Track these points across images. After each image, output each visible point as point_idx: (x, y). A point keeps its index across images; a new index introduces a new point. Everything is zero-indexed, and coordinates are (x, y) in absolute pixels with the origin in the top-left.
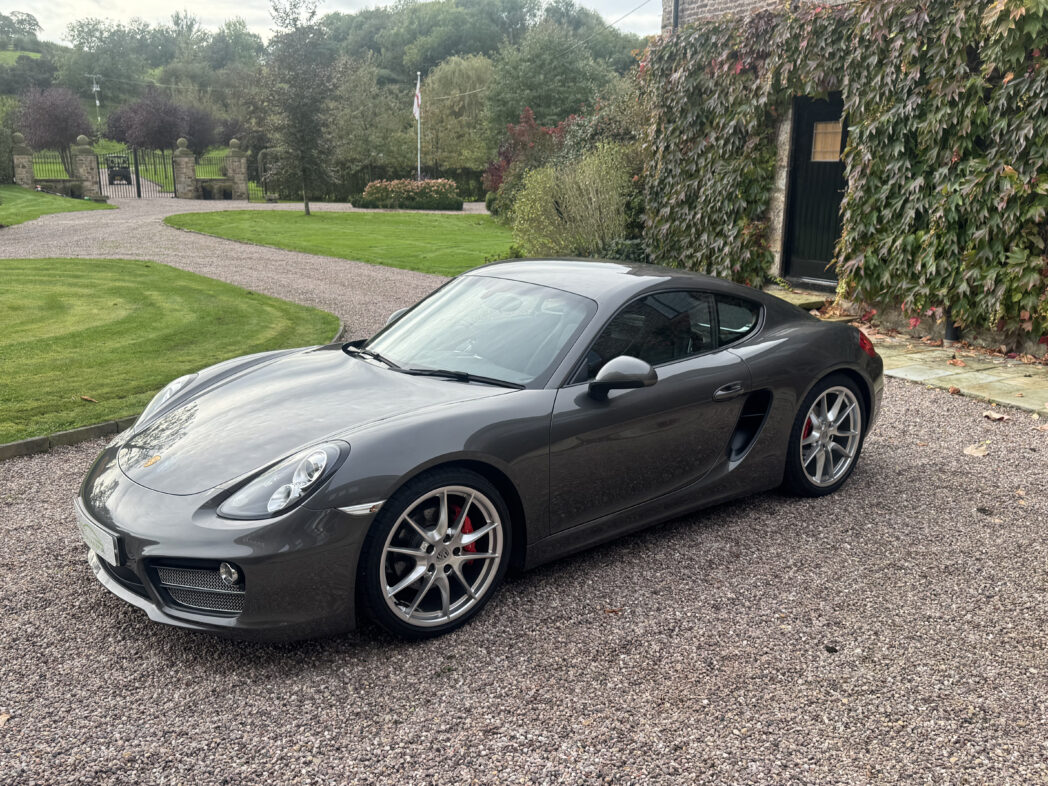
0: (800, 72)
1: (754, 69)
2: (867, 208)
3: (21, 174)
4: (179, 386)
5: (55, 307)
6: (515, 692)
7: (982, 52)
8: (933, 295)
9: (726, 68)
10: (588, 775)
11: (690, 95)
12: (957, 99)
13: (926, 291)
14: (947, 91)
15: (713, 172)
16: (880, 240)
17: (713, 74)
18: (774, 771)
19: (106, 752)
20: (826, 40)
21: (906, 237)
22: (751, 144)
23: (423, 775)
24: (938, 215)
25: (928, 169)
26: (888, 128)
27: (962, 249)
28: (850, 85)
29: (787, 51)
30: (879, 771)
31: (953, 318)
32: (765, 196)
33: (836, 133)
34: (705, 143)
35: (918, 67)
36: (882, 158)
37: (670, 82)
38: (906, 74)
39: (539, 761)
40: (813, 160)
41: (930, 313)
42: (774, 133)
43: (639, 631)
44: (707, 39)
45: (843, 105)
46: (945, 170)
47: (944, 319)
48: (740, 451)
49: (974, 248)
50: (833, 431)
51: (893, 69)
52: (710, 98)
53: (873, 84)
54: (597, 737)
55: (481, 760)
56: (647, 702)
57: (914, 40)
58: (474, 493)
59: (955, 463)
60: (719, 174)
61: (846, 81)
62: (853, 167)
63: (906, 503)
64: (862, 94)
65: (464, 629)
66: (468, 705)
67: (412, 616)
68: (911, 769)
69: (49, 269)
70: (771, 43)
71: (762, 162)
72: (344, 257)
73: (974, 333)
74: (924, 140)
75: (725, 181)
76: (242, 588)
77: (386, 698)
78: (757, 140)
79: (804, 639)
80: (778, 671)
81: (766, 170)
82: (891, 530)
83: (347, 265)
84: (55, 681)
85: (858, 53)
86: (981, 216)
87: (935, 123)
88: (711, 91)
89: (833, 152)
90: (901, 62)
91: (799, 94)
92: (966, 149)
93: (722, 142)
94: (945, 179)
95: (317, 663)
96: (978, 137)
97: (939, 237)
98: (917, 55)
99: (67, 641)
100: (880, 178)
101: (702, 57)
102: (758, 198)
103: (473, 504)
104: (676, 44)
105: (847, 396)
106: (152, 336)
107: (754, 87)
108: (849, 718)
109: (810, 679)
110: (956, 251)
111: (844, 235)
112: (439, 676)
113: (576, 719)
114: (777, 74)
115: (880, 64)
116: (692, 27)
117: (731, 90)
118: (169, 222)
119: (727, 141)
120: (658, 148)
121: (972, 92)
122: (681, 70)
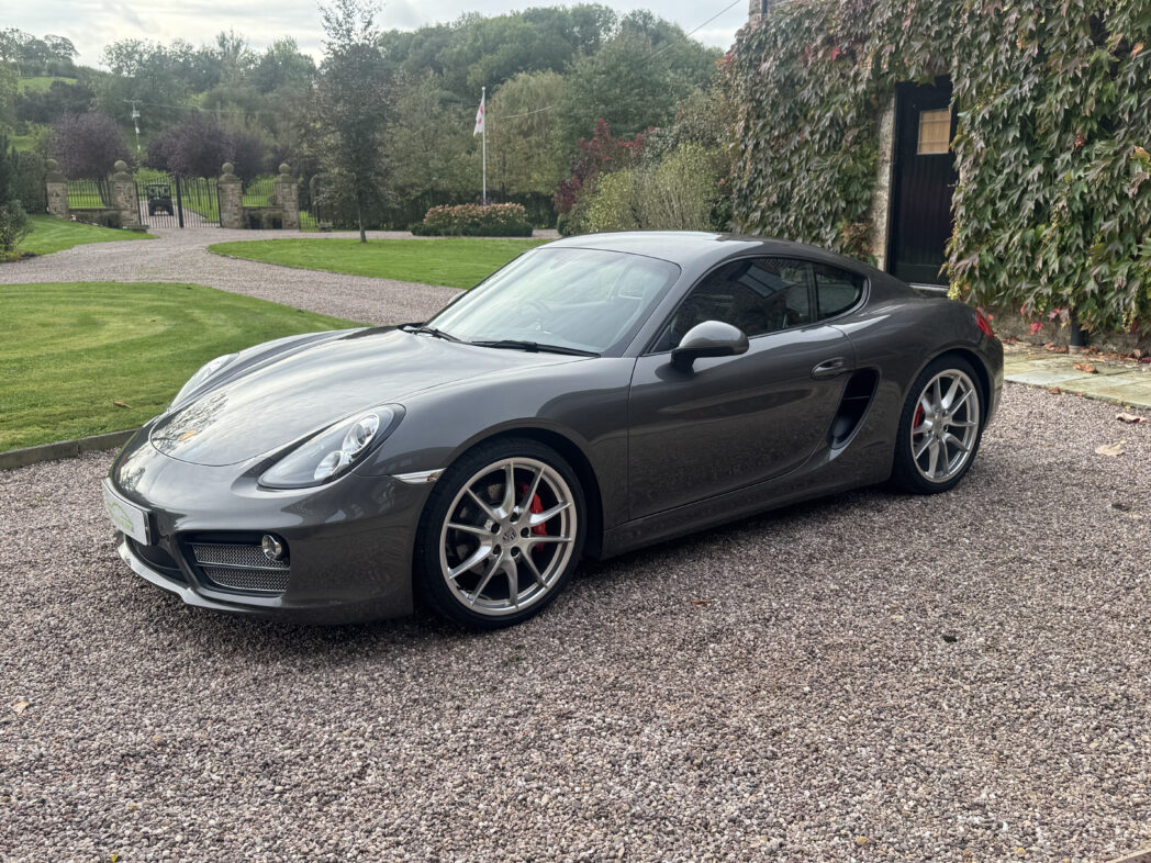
0: (903, 55)
1: (852, 54)
2: (981, 203)
3: (55, 203)
4: (219, 366)
5: (88, 323)
6: (591, 679)
7: (1108, 21)
8: (1056, 295)
9: (820, 55)
10: (674, 757)
11: (781, 86)
12: (1080, 75)
13: (1049, 291)
14: (1068, 67)
15: (808, 170)
16: (996, 237)
17: (806, 62)
18: (886, 755)
19: (134, 737)
20: (932, 18)
21: (1024, 232)
22: (850, 136)
23: (489, 758)
24: (1060, 205)
25: (1048, 156)
26: (1003, 112)
27: (1088, 243)
28: (959, 67)
29: (888, 32)
30: (1007, 757)
31: (1080, 321)
32: (866, 195)
33: (944, 122)
34: (798, 138)
35: (1036, 42)
36: (996, 145)
37: (759, 74)
38: (1023, 51)
39: (619, 744)
40: (918, 153)
41: (1053, 315)
42: (876, 124)
43: (731, 620)
44: (800, 24)
45: (952, 89)
46: (1067, 156)
47: (1069, 321)
48: (842, 438)
49: (1103, 240)
50: (948, 421)
51: (1007, 46)
52: (803, 89)
53: (985, 64)
54: (683, 721)
55: (553, 743)
56: (741, 689)
57: (1030, 12)
58: (544, 467)
59: (1085, 462)
60: (815, 171)
61: (955, 62)
62: (964, 156)
63: (1031, 501)
64: (973, 75)
65: (534, 621)
66: (538, 690)
67: (476, 603)
68: (1044, 754)
69: (82, 291)
70: (870, 24)
71: (861, 157)
72: (404, 279)
73: (1103, 336)
74: (1045, 123)
75: (821, 179)
76: (287, 564)
77: (448, 685)
78: (855, 132)
79: (918, 629)
80: (889, 659)
81: (867, 166)
82: (1015, 526)
83: (406, 286)
84: (80, 671)
85: (968, 30)
86: (1110, 204)
87: (1055, 103)
88: (805, 81)
89: (942, 143)
90: (1016, 37)
91: (902, 79)
92: (1091, 131)
93: (818, 136)
94: (1068, 165)
95: (371, 653)
96: (1104, 117)
97: (1062, 230)
98: (1034, 29)
99: (93, 634)
100: (995, 168)
101: (795, 44)
102: (858, 197)
103: (542, 480)
104: (766, 31)
105: (962, 380)
106: (194, 347)
107: (852, 74)
108: (972, 704)
109: (926, 666)
110: (1081, 246)
111: (955, 233)
112: (506, 664)
113: (660, 705)
114: (878, 58)
115: (993, 41)
116: (782, 12)
117: (827, 78)
118: (213, 249)
119: (823, 135)
120: (746, 146)
121: (1097, 67)
122: (772, 59)
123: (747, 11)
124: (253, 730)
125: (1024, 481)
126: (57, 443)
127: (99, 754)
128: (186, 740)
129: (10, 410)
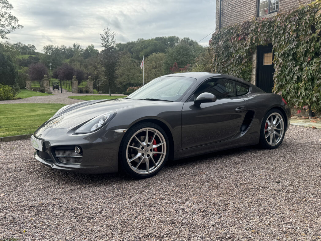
0: (258, 38)
1: (244, 39)
2: (282, 77)
3: (27, 86)
4: (65, 108)
5: (33, 111)
6: (170, 191)
7: (316, 26)
8: (304, 102)
9: (235, 39)
10: (195, 210)
11: (225, 48)
12: (309, 41)
13: (302, 101)
14: (305, 39)
15: (232, 71)
16: (286, 87)
17: (231, 41)
18: (260, 210)
19: (34, 202)
20: (266, 28)
21: (294, 85)
22: (244, 61)
23: (139, 209)
24: (305, 77)
25: (300, 63)
26: (287, 52)
27: (313, 87)
28: (274, 40)
29: (254, 32)
30: (298, 211)
31: (312, 109)
32: (249, 76)
33: (270, 56)
34: (230, 62)
35: (296, 33)
36: (286, 61)
37: (218, 45)
38: (292, 35)
39: (178, 206)
40: (264, 65)
41: (304, 108)
42: (251, 57)
43: (212, 176)
44: (230, 31)
45: (272, 46)
46: (306, 63)
47: (308, 109)
48: (244, 131)
49: (317, 86)
50: (275, 128)
51: (288, 34)
52: (231, 49)
53: (281, 39)
54: (198, 201)
55: (158, 206)
56: (215, 194)
57: (294, 25)
58: (157, 131)
59: (316, 143)
60: (235, 71)
61: (273, 39)
62: (277, 65)
64: (279, 42)
65: (154, 177)
66: (154, 193)
67: (136, 170)
68: (309, 211)
70: (249, 30)
71: (247, 66)
73: (319, 113)
74: (299, 55)
75: (236, 73)
76: (82, 155)
77: (127, 192)
78: (246, 60)
79: (268, 180)
80: (260, 187)
81: (249, 69)
82: (296, 157)
85: (277, 30)
86: (319, 76)
87: (302, 49)
88: (231, 46)
89: (270, 62)
90: (290, 32)
91: (259, 45)
92: (312, 56)
93: (235, 61)
94: (306, 66)
96: (316, 52)
97: (305, 84)
98: (295, 29)
99: (26, 179)
100: (285, 68)
101: (228, 37)
102: (247, 77)
104: (220, 34)
107: (245, 44)
108: (286, 198)
109: (271, 189)
110: (311, 88)
111: (275, 86)
112: (145, 187)
113: (191, 197)
114: (252, 39)
115: (284, 33)
116: (225, 28)
117: (237, 45)
118: (69, 97)
119: (237, 61)
120: (215, 65)
121: (313, 38)
122: (222, 41)
123: (215, 29)
124: (69, 201)
125: (298, 147)
126: (21, 135)
127: (24, 206)
128: (49, 203)
129: (9, 127)
